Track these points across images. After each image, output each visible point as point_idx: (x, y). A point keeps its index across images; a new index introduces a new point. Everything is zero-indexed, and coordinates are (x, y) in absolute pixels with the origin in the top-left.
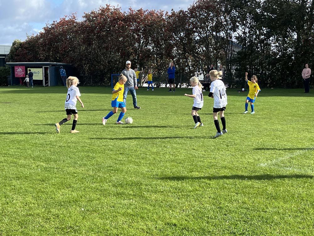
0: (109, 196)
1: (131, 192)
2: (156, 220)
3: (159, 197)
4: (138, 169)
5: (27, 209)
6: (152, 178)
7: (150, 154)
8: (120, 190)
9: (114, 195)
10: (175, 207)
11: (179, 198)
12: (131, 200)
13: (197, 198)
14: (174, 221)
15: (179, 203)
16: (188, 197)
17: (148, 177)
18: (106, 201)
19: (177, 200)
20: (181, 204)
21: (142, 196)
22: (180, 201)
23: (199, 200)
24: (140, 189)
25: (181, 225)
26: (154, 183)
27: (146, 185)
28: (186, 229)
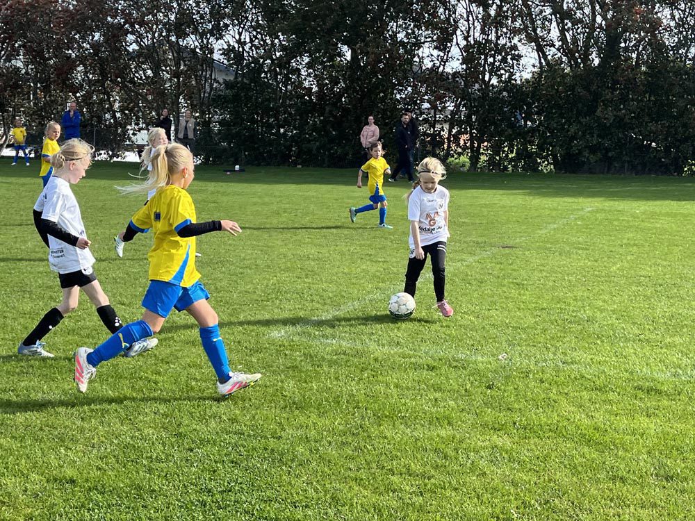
2: (25, 472)
3: (34, 418)
10: (72, 439)
11: (82, 419)
13: (126, 415)
14: (70, 472)
15: (82, 431)
16: (105, 416)
19: (79, 422)
20: (87, 431)
22: (86, 425)
23: (130, 419)
25: (87, 480)
26: (23, 384)
28: (97, 490)
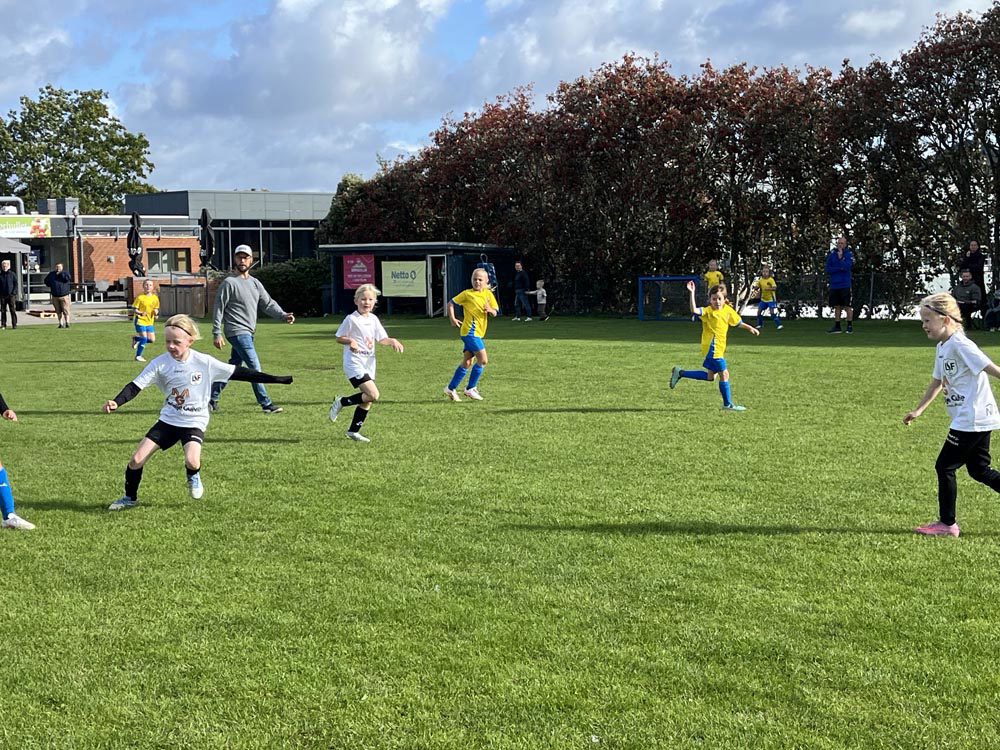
0: (680, 693)
1: (755, 685)
4: (767, 597)
5: (407, 726)
6: (824, 636)
7: (801, 547)
8: (715, 673)
9: (697, 693)
12: (761, 714)
17: (808, 631)
18: (671, 712)
21: (797, 703)
24: (787, 674)
27: (807, 660)
